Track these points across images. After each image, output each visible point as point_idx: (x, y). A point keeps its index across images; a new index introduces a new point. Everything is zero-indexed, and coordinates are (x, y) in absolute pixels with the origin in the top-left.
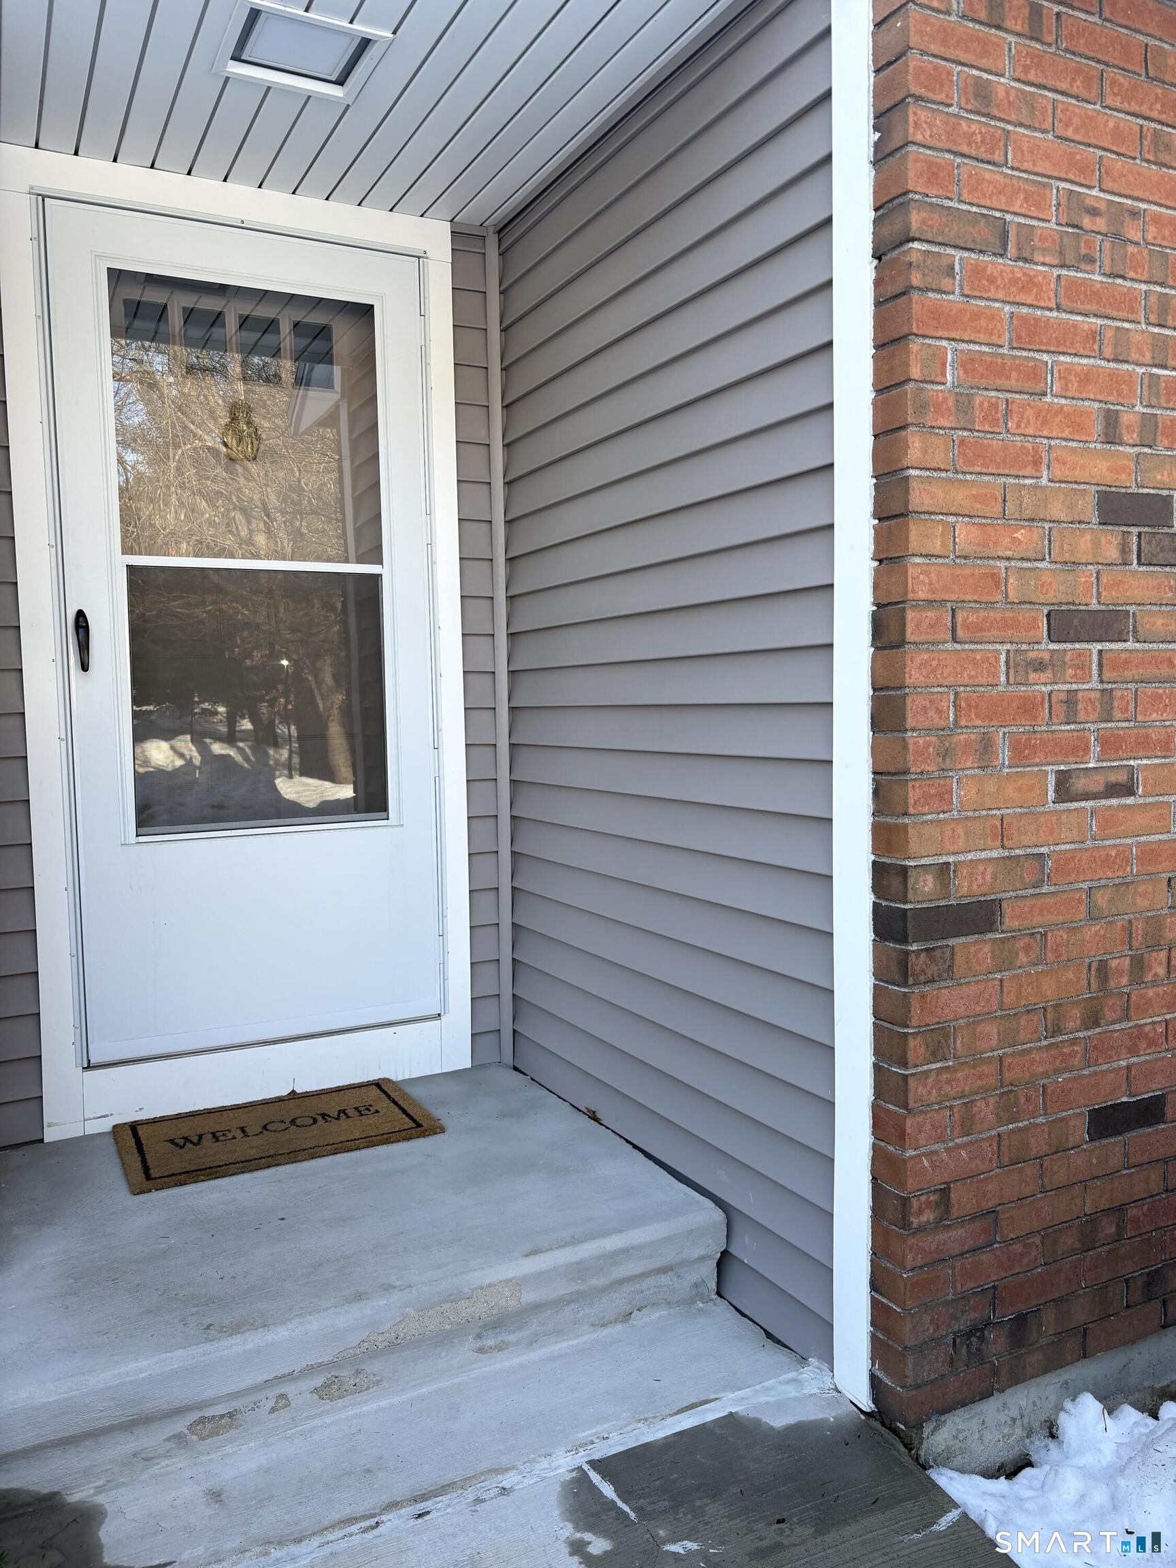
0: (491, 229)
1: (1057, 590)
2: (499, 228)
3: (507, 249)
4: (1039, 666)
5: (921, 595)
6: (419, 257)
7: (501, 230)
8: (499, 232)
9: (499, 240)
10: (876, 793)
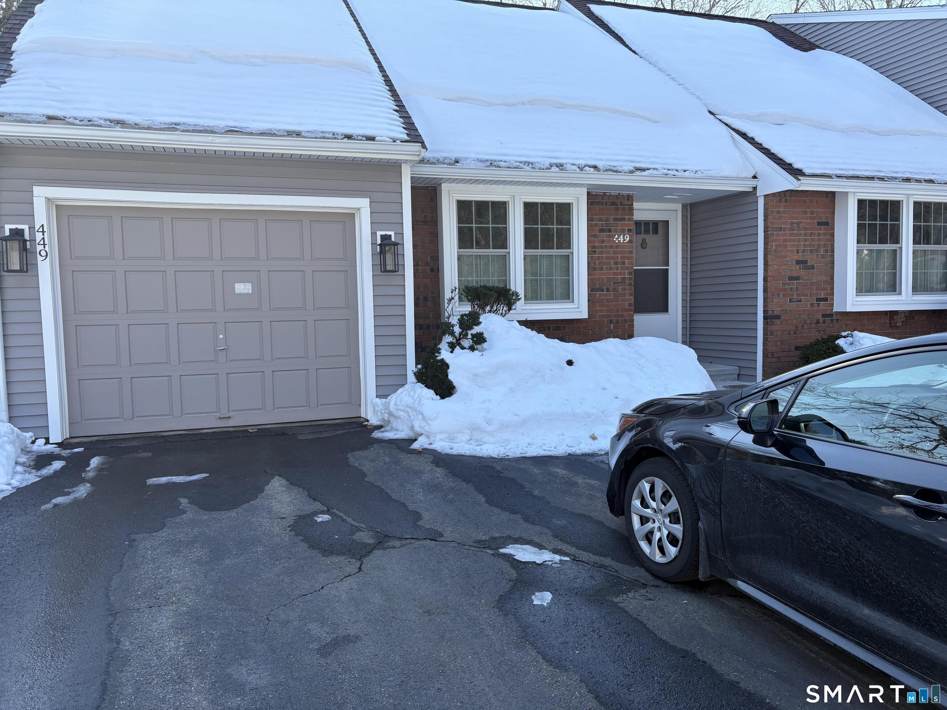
1: (789, 274)
4: (787, 284)
5: (770, 275)
6: (676, 211)
10: (764, 301)
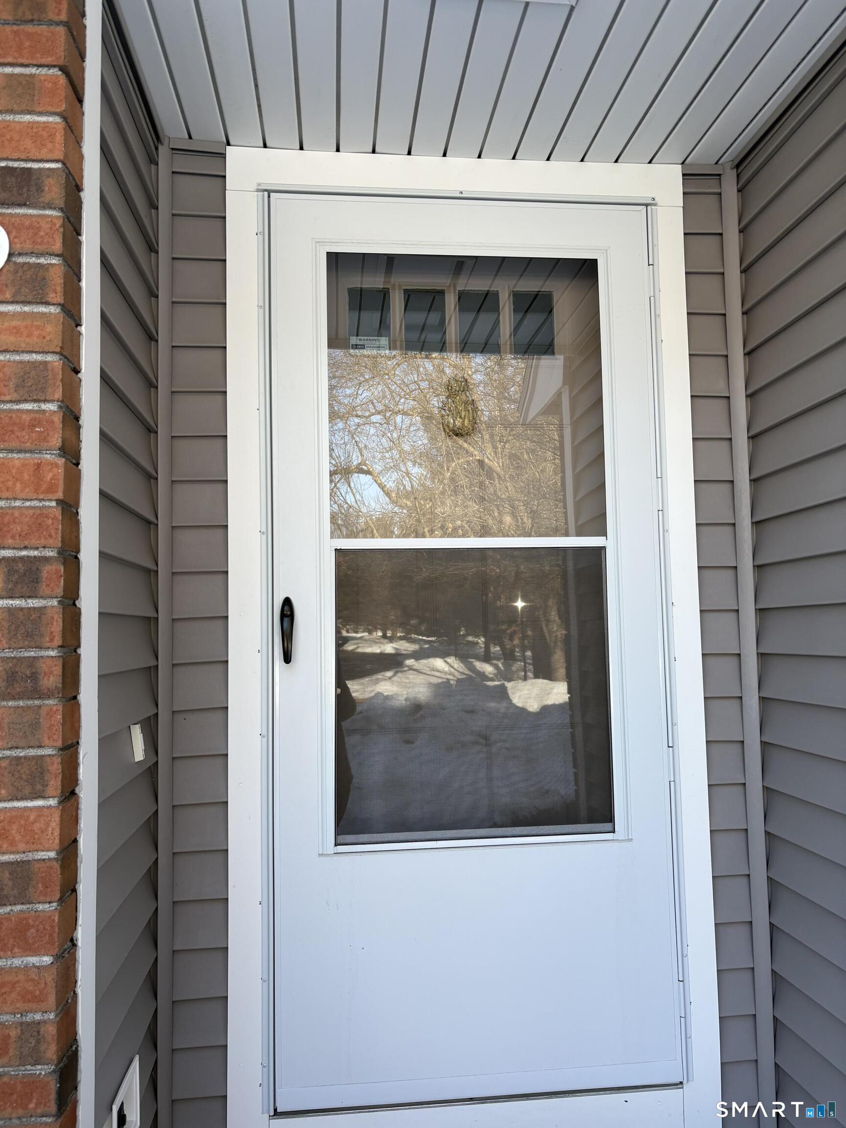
0: (729, 166)
2: (736, 162)
3: (748, 182)
6: (647, 205)
7: (739, 165)
8: (738, 166)
9: (738, 176)
